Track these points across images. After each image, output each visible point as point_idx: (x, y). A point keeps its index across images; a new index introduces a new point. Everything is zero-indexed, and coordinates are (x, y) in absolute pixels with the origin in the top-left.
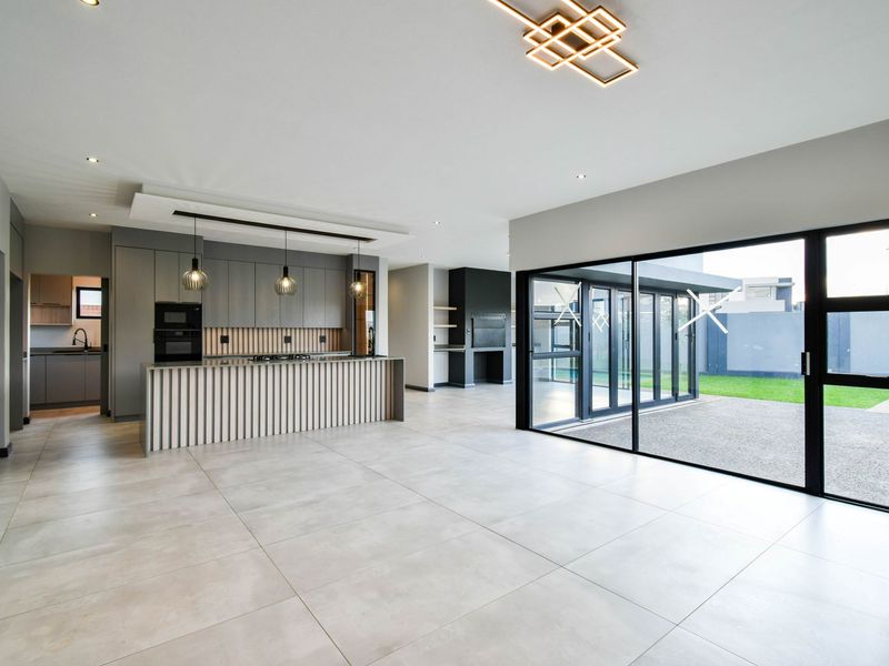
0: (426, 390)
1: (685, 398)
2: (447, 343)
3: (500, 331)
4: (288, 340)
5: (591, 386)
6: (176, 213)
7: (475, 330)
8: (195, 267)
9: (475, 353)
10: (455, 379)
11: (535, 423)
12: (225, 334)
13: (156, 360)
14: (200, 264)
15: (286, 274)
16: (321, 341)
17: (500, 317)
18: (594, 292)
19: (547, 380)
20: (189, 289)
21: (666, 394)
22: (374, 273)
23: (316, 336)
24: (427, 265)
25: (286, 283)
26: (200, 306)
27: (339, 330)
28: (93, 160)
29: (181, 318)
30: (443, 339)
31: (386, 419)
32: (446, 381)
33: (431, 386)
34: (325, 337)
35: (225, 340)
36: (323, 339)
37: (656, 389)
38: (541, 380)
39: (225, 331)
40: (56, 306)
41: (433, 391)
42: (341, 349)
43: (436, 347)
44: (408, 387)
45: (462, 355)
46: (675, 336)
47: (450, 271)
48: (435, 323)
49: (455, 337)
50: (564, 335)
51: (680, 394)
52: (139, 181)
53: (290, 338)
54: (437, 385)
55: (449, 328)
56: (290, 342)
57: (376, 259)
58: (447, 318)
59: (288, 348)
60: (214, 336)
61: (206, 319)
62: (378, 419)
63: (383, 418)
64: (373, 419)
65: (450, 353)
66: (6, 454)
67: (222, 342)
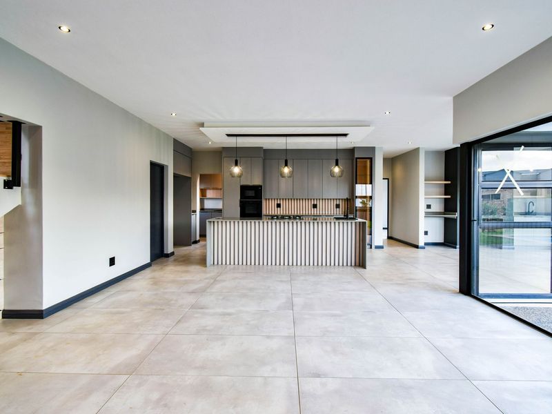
0: (417, 247)
2: (442, 210)
4: (315, 206)
6: (228, 135)
8: (236, 164)
12: (279, 203)
13: (241, 216)
15: (286, 164)
16: (336, 208)
22: (371, 159)
23: (333, 204)
24: (418, 149)
25: (286, 170)
26: (261, 186)
27: (348, 200)
28: (174, 115)
29: (251, 193)
30: (437, 207)
31: (355, 265)
32: (442, 240)
33: (421, 244)
35: (279, 206)
36: (338, 206)
39: (279, 200)
40: (217, 189)
41: (423, 248)
43: (430, 213)
45: (455, 221)
47: (446, 152)
48: (426, 194)
52: (202, 121)
53: (316, 205)
54: (430, 244)
55: (445, 199)
56: (316, 207)
57: (373, 149)
58: (443, 190)
59: (314, 212)
60: (273, 204)
61: (266, 194)
62: (349, 264)
63: (353, 264)
64: (345, 264)
65: (445, 219)
66: (168, 256)
67: (277, 207)
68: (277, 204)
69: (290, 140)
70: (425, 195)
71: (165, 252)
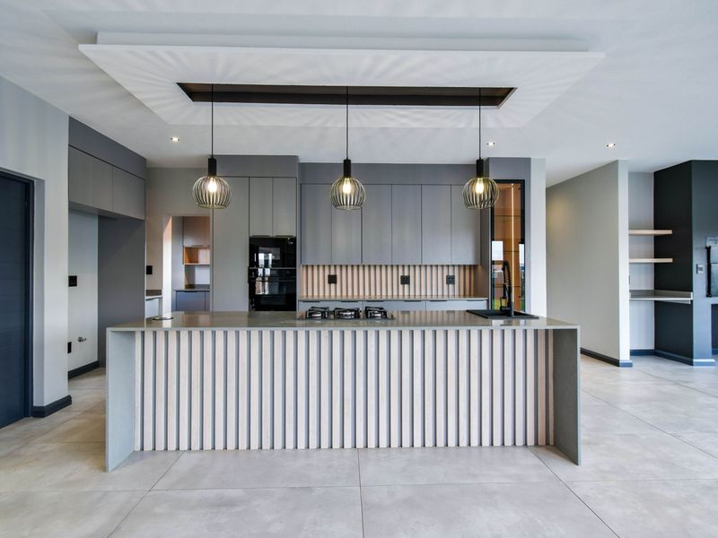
0: (616, 363)
2: (651, 287)
4: (405, 280)
7: (715, 267)
9: (715, 306)
12: (332, 273)
16: (448, 283)
22: (522, 183)
23: (441, 275)
24: (615, 164)
26: (294, 240)
27: (473, 268)
30: (647, 283)
31: (537, 443)
32: (651, 346)
33: (624, 356)
34: (453, 277)
35: (332, 279)
36: (450, 280)
39: (332, 268)
41: (629, 365)
43: (633, 293)
44: (585, 352)
45: (688, 308)
47: (657, 173)
49: (670, 279)
53: (408, 278)
54: (636, 354)
55: (656, 264)
56: (408, 283)
57: (526, 162)
58: (651, 247)
59: (405, 291)
60: (320, 276)
61: (305, 255)
62: (520, 442)
63: (531, 441)
64: (508, 442)
65: (658, 304)
66: (41, 413)
67: (330, 282)
68: (330, 276)
70: (631, 257)
71: (36, 404)
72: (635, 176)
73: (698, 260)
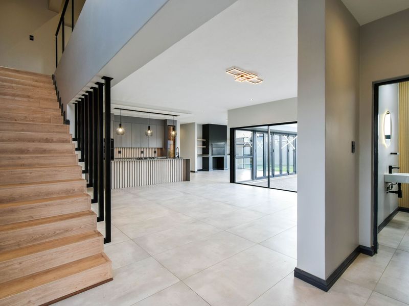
0: (194, 172)
1: (292, 174)
2: (201, 153)
3: (223, 149)
4: (142, 152)
5: (256, 170)
6: (115, 108)
7: (213, 149)
8: (120, 126)
9: (213, 158)
10: (205, 168)
11: (237, 181)
14: (122, 125)
15: (149, 129)
17: (222, 143)
18: (258, 135)
19: (241, 169)
20: (118, 134)
21: (284, 172)
22: (175, 126)
23: (152, 151)
24: (195, 123)
25: (149, 132)
26: (113, 140)
27: (162, 149)
31: (183, 180)
32: (202, 169)
33: (196, 170)
36: (155, 152)
37: (281, 171)
38: (239, 168)
41: (197, 172)
42: (162, 156)
43: (198, 155)
45: (208, 158)
46: (288, 151)
47: (203, 125)
48: (198, 146)
49: (205, 151)
50: (247, 150)
51: (290, 172)
54: (198, 170)
55: (203, 148)
57: (176, 121)
58: (202, 144)
60: (116, 151)
65: (203, 157)
67: (119, 153)
68: (119, 151)
69: (151, 115)
72: (199, 125)
73: (210, 147)
